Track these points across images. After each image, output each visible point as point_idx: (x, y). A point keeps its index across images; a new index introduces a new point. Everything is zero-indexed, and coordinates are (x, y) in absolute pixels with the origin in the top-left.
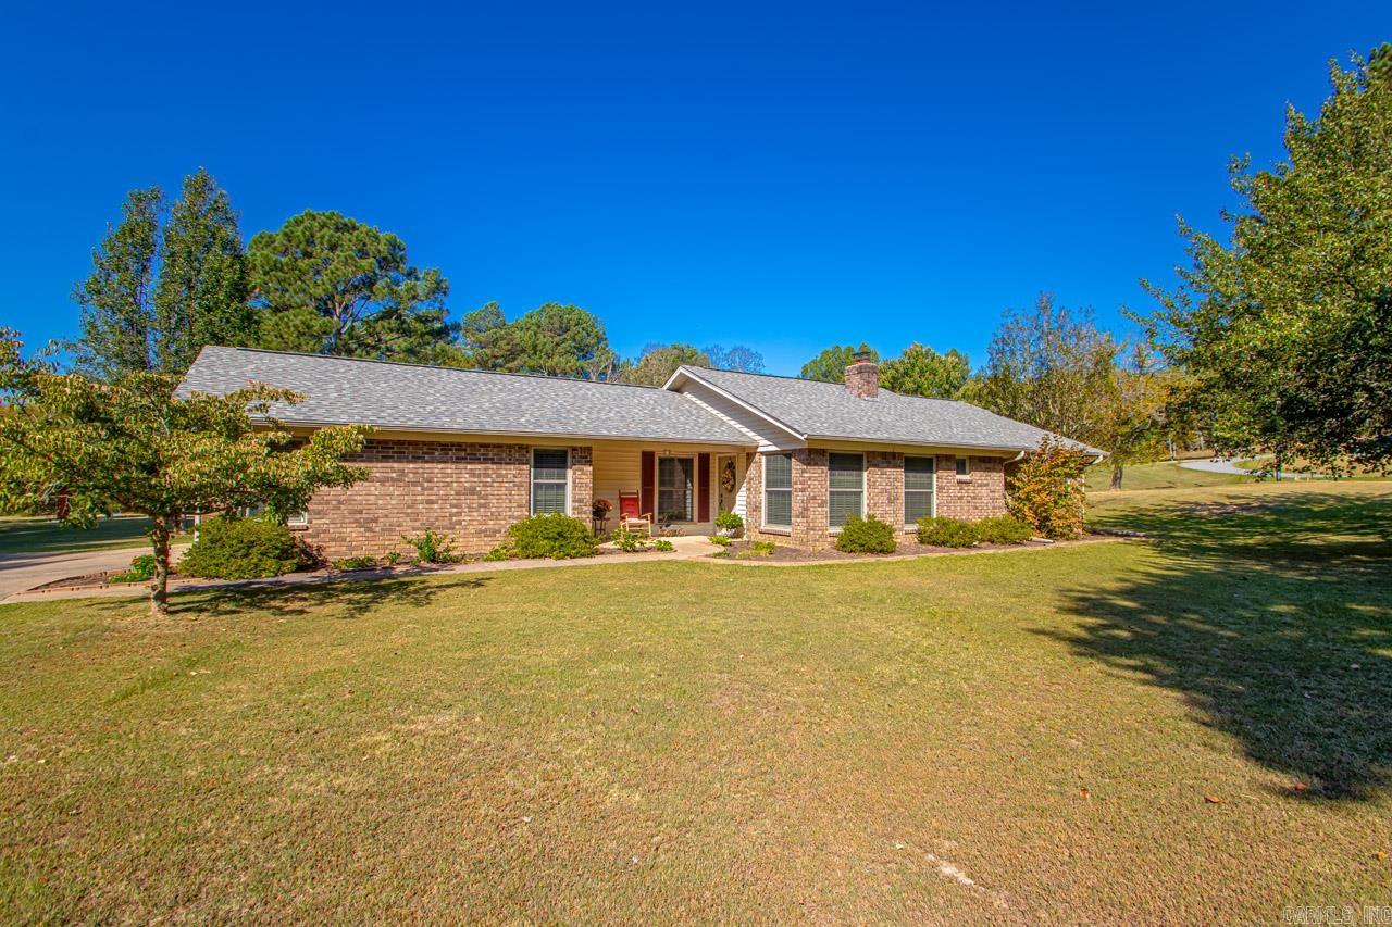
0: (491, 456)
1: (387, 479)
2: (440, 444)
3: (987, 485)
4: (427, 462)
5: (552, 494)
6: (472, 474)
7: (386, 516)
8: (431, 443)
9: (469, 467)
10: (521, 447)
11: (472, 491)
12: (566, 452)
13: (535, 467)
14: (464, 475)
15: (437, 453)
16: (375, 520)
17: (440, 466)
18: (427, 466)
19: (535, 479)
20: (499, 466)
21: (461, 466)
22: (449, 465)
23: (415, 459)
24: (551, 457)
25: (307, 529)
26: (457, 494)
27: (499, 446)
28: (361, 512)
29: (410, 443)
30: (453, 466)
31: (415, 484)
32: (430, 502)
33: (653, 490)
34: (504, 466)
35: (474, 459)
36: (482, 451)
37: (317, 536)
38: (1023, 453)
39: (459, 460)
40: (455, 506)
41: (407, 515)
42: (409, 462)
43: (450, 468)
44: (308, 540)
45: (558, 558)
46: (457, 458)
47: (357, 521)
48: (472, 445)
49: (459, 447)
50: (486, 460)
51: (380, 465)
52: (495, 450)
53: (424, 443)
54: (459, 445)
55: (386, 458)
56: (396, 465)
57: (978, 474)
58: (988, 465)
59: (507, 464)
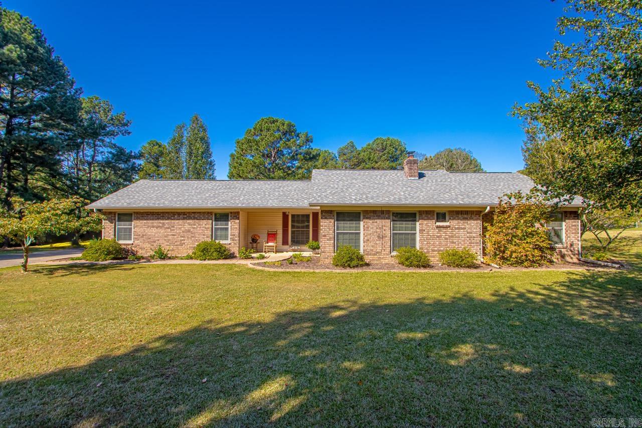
0: (196, 217)
1: (159, 226)
2: (177, 213)
3: (464, 229)
4: (172, 220)
5: (223, 233)
6: (189, 224)
7: (158, 240)
8: (174, 212)
9: (188, 221)
10: (208, 213)
11: (189, 231)
12: (228, 214)
13: (215, 221)
14: (187, 224)
15: (176, 216)
16: (155, 242)
17: (178, 221)
18: (172, 221)
19: (215, 226)
20: (200, 221)
21: (185, 221)
22: (180, 221)
23: (168, 219)
24: (222, 216)
25: (133, 244)
26: (183, 232)
27: (200, 213)
28: (150, 239)
29: (167, 213)
30: (182, 221)
31: (168, 228)
32: (174, 235)
33: (288, 230)
34: (201, 221)
35: (190, 218)
36: (193, 215)
37: (136, 247)
38: (488, 208)
39: (184, 219)
40: (182, 237)
41: (165, 240)
42: (166, 220)
43: (181, 222)
44: (133, 248)
45: (201, 260)
46: (184, 218)
47: (148, 242)
48: (189, 213)
49: (184, 214)
50: (195, 218)
51: (156, 221)
52: (198, 214)
53: (171, 212)
54: (184, 213)
55: (158, 219)
56: (161, 221)
57: (456, 222)
58: (465, 216)
59: (202, 220)
